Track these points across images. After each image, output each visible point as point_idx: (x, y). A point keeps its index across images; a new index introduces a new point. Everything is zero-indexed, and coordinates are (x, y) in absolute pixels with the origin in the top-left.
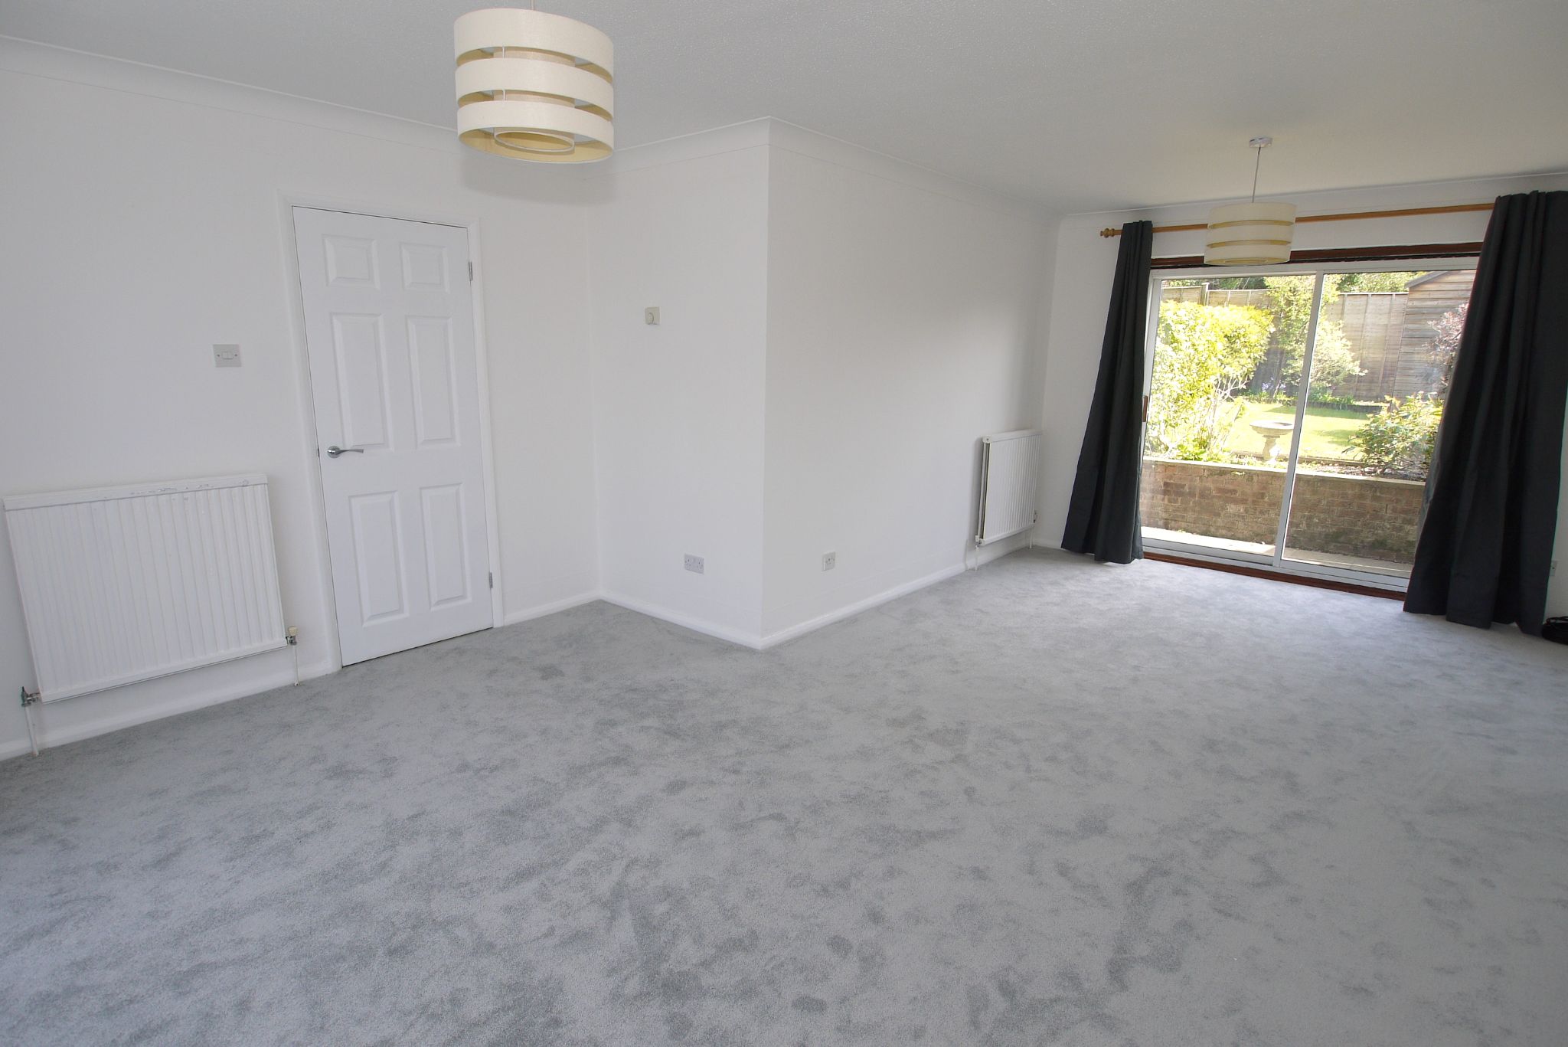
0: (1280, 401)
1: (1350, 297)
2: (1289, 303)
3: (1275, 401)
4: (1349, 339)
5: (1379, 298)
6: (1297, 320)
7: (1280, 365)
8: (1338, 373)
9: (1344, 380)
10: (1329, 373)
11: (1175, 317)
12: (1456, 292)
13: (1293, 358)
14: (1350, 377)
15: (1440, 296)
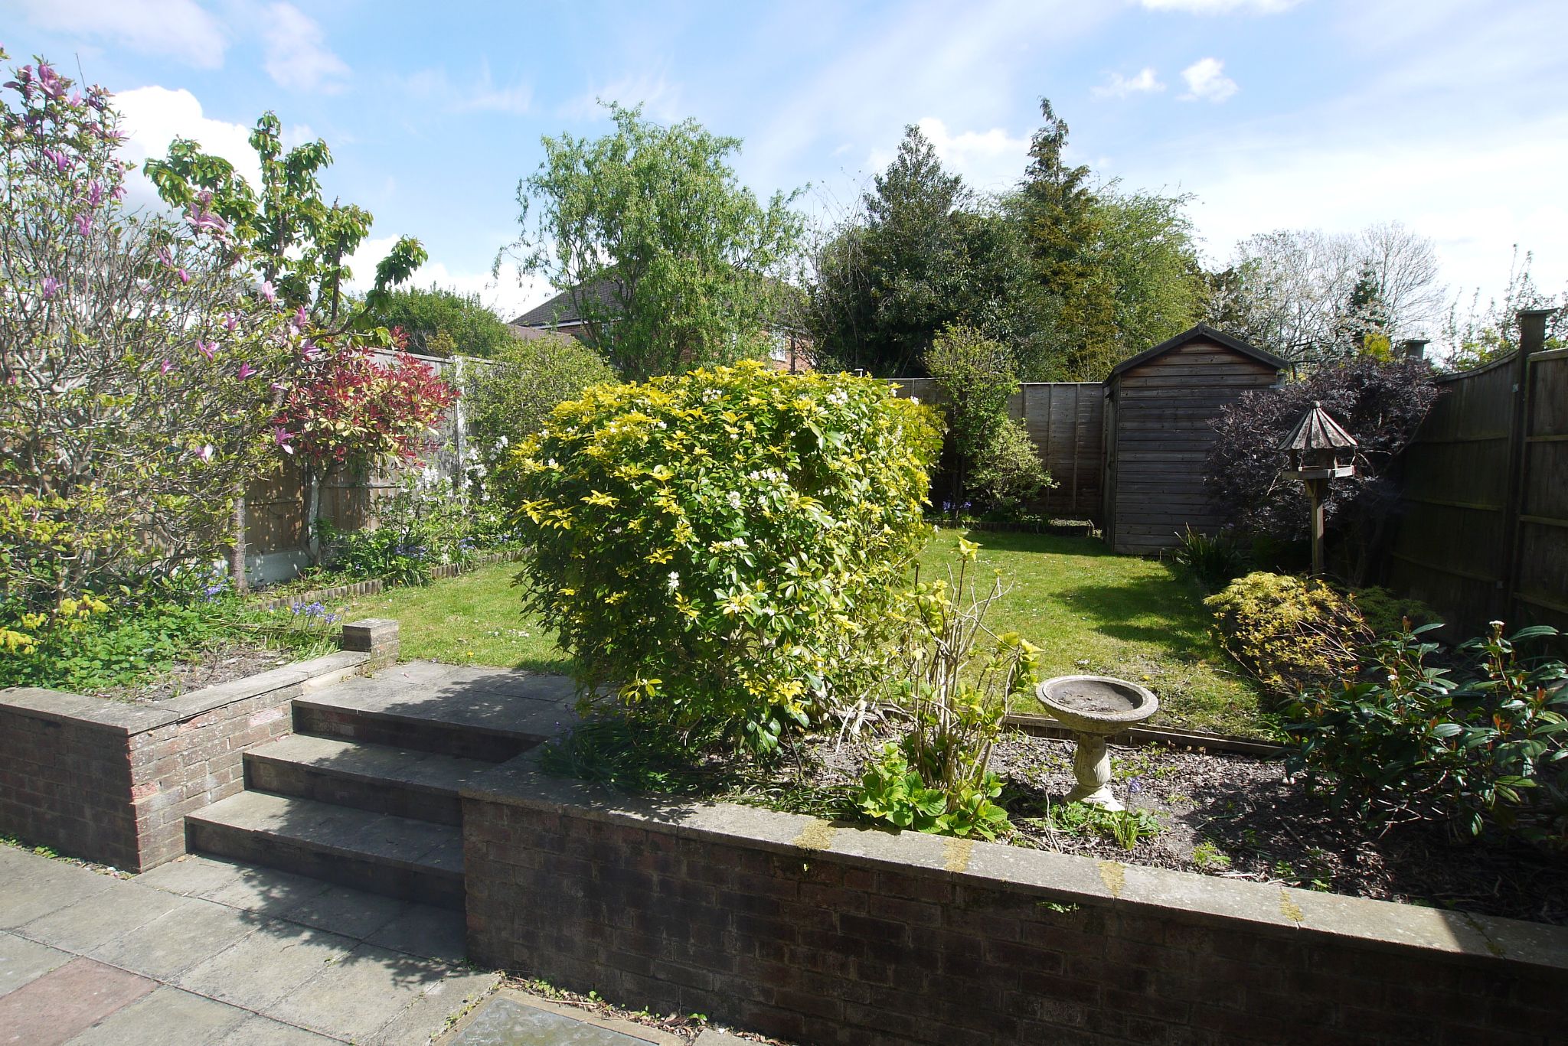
0: (966, 525)
1: (1031, 389)
2: (963, 396)
3: (960, 525)
4: (1034, 442)
5: (1062, 389)
6: (977, 417)
7: (959, 475)
8: (1028, 487)
9: (1039, 494)
10: (1018, 486)
11: (822, 412)
12: (1179, 379)
13: (974, 466)
14: (1044, 490)
15: (1160, 383)
